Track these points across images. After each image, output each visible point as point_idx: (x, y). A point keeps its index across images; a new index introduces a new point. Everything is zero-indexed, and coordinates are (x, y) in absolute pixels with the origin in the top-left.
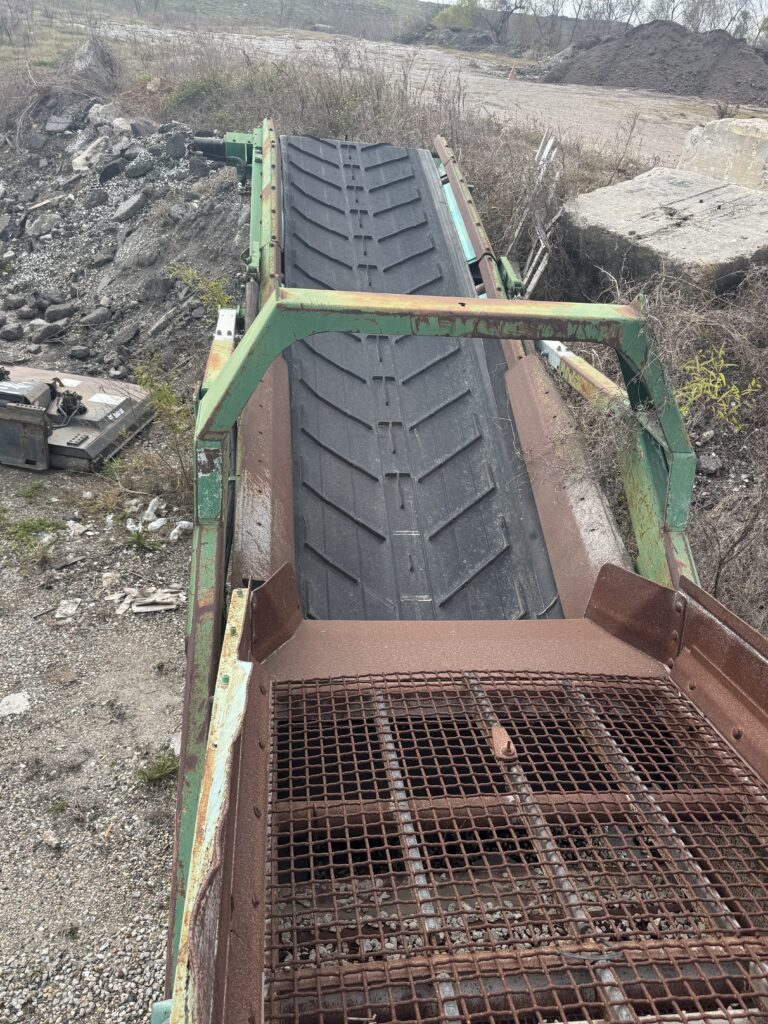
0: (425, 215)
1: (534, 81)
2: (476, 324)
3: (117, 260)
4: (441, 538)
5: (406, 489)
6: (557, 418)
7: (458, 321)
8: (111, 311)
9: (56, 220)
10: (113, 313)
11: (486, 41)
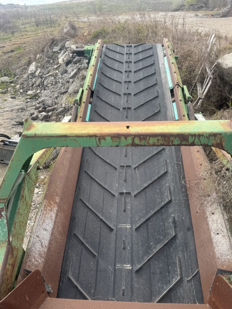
0: (155, 70)
1: (217, 17)
2: (133, 139)
3: (68, 91)
4: (141, 229)
5: (127, 201)
6: (202, 165)
7: (123, 138)
8: (65, 108)
9: (52, 79)
10: (66, 109)
11: (202, 7)
